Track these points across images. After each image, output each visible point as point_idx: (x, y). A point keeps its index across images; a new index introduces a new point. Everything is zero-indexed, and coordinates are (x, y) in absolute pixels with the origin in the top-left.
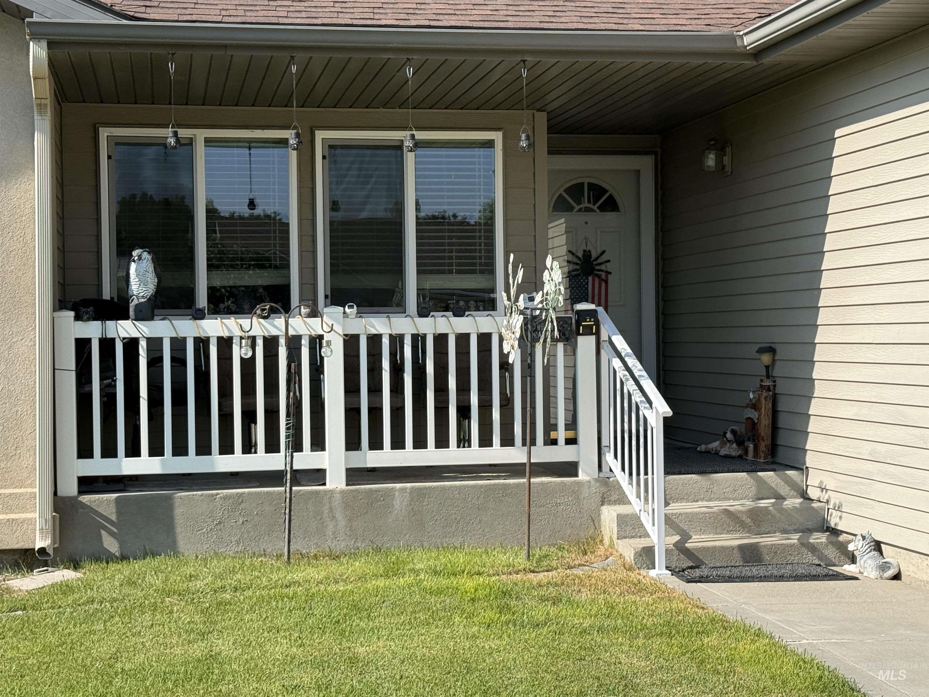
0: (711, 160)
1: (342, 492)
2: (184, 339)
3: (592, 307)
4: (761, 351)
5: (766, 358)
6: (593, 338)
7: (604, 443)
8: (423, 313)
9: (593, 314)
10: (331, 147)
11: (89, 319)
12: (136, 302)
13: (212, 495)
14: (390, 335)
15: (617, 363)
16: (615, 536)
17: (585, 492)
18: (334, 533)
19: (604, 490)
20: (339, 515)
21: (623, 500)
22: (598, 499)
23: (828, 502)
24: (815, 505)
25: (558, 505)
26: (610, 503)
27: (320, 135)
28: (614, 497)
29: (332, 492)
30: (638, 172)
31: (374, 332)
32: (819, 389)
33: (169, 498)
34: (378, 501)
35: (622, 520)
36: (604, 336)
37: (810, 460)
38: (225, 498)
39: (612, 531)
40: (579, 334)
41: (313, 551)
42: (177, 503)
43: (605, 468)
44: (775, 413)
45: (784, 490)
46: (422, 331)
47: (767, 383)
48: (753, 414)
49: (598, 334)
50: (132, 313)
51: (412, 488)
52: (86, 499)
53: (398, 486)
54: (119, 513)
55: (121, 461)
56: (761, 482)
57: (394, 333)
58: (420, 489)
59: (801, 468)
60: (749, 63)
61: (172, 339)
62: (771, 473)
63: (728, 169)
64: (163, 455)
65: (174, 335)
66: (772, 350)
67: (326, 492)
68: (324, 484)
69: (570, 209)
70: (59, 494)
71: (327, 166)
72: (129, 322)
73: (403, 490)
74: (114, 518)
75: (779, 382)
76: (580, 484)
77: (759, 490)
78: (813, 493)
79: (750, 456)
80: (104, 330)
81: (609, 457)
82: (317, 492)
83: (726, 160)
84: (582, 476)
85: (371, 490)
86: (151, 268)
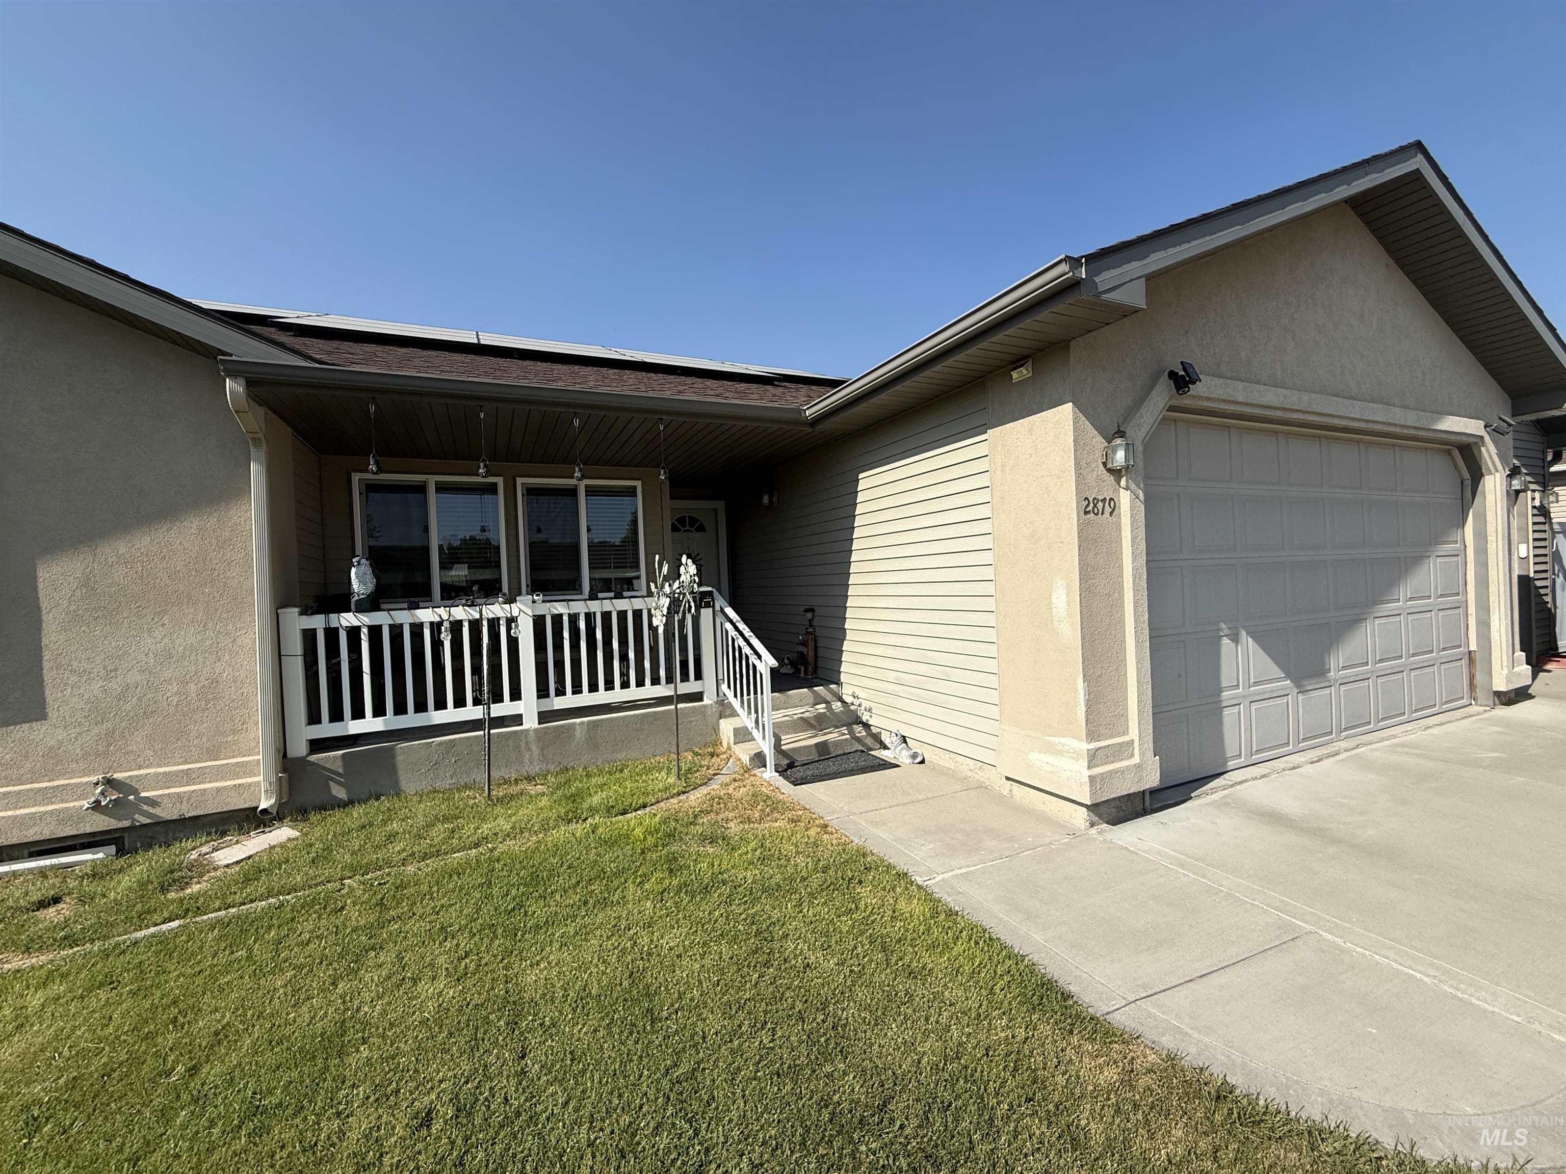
0: (766, 500)
1: (536, 730)
2: (401, 625)
3: (710, 589)
4: (806, 611)
5: (809, 615)
6: (711, 609)
7: (720, 677)
8: (593, 597)
9: (710, 594)
10: (528, 489)
11: (312, 614)
12: (356, 598)
13: (429, 743)
14: (569, 614)
15: (728, 626)
16: (732, 742)
17: (709, 712)
18: (530, 760)
19: (721, 708)
20: (534, 747)
21: (734, 714)
22: (717, 715)
23: (860, 705)
24: (852, 708)
25: (691, 722)
26: (725, 717)
27: (520, 481)
28: (728, 713)
29: (527, 730)
30: (716, 510)
31: (557, 612)
32: (849, 635)
33: (392, 749)
34: (563, 733)
35: (737, 732)
36: (718, 608)
37: (843, 678)
38: (440, 744)
39: (729, 738)
40: (701, 607)
41: (514, 776)
42: (398, 752)
43: (721, 694)
44: (816, 647)
45: (829, 697)
46: (592, 610)
47: (810, 630)
48: (803, 649)
49: (713, 607)
50: (353, 607)
51: (589, 721)
52: (313, 758)
53: (578, 720)
54: (345, 766)
55: (347, 724)
56: (816, 693)
57: (571, 612)
58: (594, 721)
59: (838, 683)
60: (808, 430)
61: (390, 625)
62: (821, 688)
63: (776, 504)
64: (385, 715)
65: (392, 623)
66: (811, 610)
67: (522, 731)
68: (522, 724)
69: (679, 530)
70: (289, 756)
71: (525, 501)
72: (351, 614)
73: (582, 723)
74: (341, 770)
75: (817, 629)
76: (705, 706)
77: (815, 698)
78: (848, 699)
79: (802, 675)
80: (327, 621)
81: (724, 687)
82: (516, 732)
83: (774, 499)
84: (707, 701)
85: (557, 726)
86: (369, 571)
